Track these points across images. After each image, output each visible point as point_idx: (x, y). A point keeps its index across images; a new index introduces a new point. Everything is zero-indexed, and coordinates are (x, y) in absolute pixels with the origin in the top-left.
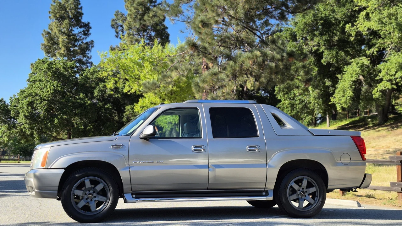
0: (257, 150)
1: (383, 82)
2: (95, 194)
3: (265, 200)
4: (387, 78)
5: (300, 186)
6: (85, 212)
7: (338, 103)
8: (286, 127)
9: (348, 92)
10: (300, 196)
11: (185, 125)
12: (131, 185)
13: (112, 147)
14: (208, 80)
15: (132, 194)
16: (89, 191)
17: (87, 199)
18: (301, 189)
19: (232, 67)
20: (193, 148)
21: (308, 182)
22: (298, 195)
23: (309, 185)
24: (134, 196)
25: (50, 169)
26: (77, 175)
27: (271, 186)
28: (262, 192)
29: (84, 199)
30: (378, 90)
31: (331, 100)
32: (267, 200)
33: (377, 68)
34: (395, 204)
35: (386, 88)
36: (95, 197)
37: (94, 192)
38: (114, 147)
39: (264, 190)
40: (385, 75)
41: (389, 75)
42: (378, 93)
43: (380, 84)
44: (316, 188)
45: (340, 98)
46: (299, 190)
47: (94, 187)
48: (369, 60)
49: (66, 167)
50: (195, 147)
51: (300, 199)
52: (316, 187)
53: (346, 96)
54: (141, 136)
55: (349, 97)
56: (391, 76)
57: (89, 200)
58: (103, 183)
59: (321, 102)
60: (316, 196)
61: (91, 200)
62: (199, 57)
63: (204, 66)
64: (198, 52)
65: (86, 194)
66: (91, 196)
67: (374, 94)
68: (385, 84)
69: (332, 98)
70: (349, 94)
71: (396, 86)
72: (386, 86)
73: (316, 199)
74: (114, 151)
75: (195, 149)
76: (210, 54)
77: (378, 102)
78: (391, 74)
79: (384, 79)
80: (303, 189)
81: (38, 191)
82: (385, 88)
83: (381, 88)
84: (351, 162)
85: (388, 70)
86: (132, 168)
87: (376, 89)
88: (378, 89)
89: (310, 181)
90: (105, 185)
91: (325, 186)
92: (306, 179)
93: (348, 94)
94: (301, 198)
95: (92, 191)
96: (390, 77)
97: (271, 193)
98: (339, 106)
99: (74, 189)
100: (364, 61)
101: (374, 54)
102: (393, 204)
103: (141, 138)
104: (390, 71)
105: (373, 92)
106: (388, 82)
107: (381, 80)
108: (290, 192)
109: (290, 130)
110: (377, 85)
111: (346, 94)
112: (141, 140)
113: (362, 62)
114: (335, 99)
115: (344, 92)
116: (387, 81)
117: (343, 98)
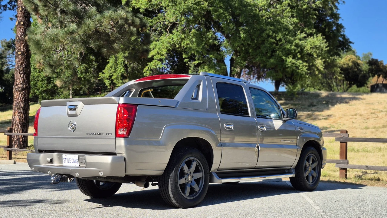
1: (154, 61)
4: (159, 57)
7: (107, 79)
9: (120, 68)
30: (149, 69)
31: (100, 76)
35: (158, 67)
40: (156, 55)
41: (160, 54)
43: (152, 62)
45: (111, 73)
53: (118, 72)
55: (121, 74)
56: (162, 55)
67: (145, 72)
69: (101, 73)
70: (121, 70)
72: (157, 65)
78: (162, 54)
82: (156, 66)
83: (152, 67)
85: (159, 49)
87: (147, 68)
88: (149, 68)
93: (119, 70)
96: (161, 57)
98: (109, 82)
104: (161, 51)
105: (145, 70)
107: (152, 59)
110: (148, 63)
111: (118, 70)
114: (104, 74)
115: (115, 69)
116: (158, 60)
117: (115, 74)
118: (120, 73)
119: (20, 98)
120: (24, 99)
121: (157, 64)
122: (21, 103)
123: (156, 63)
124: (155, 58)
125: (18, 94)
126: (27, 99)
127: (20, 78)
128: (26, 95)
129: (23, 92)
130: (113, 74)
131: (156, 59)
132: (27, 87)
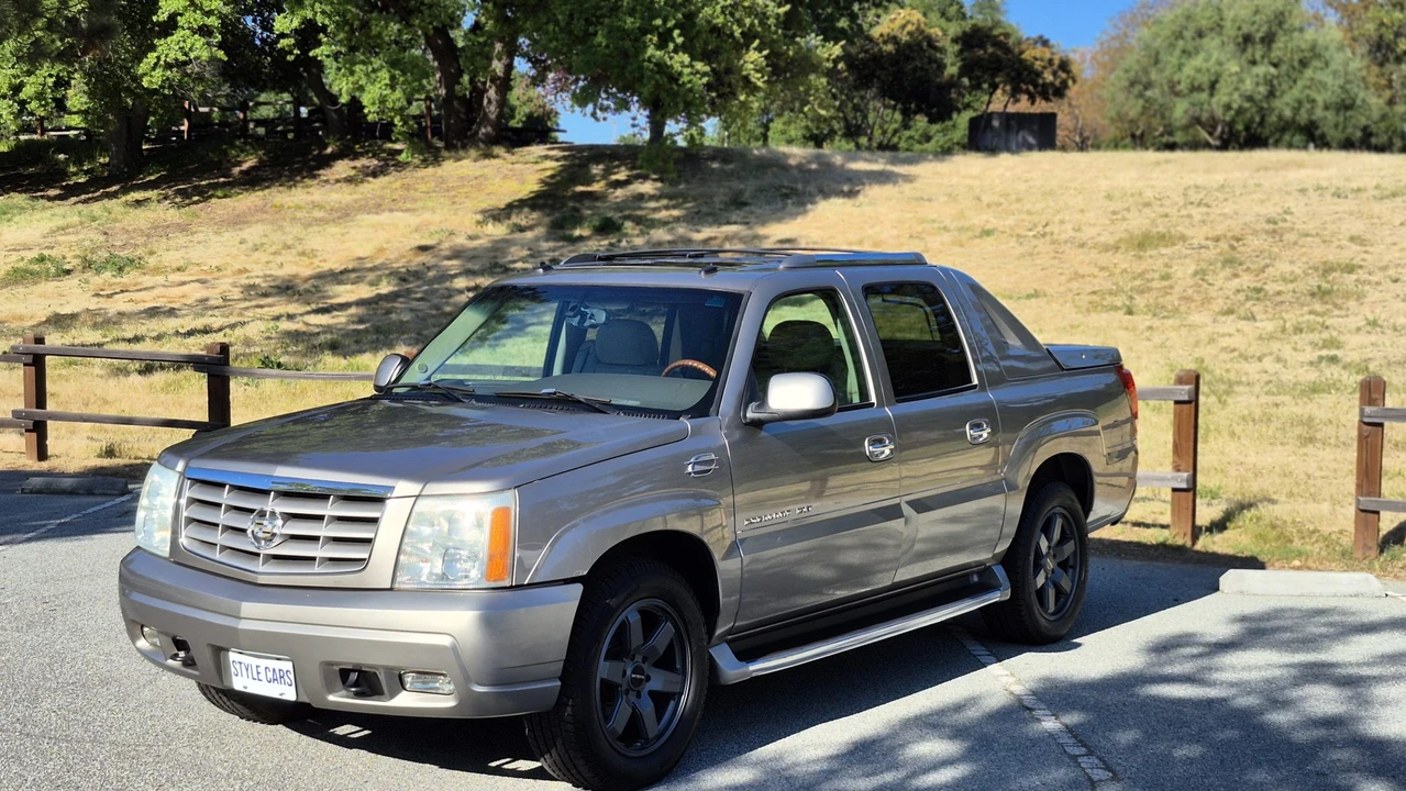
1: (178, 35)
4: (195, 20)
30: (162, 62)
35: (191, 56)
40: (186, 10)
41: (201, 9)
42: (159, 70)
43: (169, 39)
55: (54, 79)
56: (209, 14)
67: (145, 74)
68: (188, 41)
71: (226, 53)
72: (191, 49)
78: (207, 9)
82: (186, 54)
83: (172, 55)
87: (151, 57)
88: (158, 58)
96: (206, 18)
105: (143, 67)
106: (197, 36)
107: (170, 26)
110: (156, 41)
116: (194, 31)
117: (32, 79)
118: (51, 76)
121: (189, 46)
123: (184, 41)
124: (180, 24)
131: (186, 26)
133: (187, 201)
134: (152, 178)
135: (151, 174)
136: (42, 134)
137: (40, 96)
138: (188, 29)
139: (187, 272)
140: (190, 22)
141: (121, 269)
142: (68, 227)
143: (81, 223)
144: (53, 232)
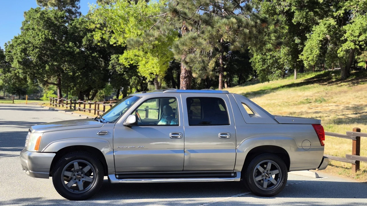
0: (228, 137)
1: (347, 43)
2: (82, 175)
3: (233, 180)
4: (351, 38)
5: (265, 168)
6: (74, 191)
7: (306, 60)
8: (254, 116)
9: (315, 50)
10: (264, 178)
11: (165, 107)
12: (115, 167)
13: (98, 133)
14: (187, 43)
15: (116, 175)
16: (78, 172)
17: (75, 179)
18: (266, 171)
19: (209, 33)
20: (170, 135)
21: (272, 165)
22: (263, 176)
23: (273, 168)
24: (117, 176)
25: (43, 152)
26: (67, 159)
27: (239, 168)
28: (231, 173)
29: (73, 179)
30: (343, 50)
31: (299, 57)
32: (235, 181)
33: (342, 29)
34: (349, 175)
35: (350, 48)
36: (83, 177)
37: (82, 173)
38: (100, 133)
39: (233, 171)
40: (349, 36)
41: (353, 36)
42: (342, 52)
43: (345, 44)
44: (279, 171)
45: (307, 55)
46: (264, 172)
47: (82, 169)
48: (335, 21)
49: (57, 151)
50: (173, 134)
51: (264, 180)
52: (279, 169)
53: (314, 54)
54: (125, 124)
55: (316, 55)
56: (356, 36)
57: (77, 180)
58: (90, 166)
59: (291, 58)
60: (279, 178)
61: (79, 180)
62: (180, 22)
63: (184, 27)
64: (179, 17)
65: (74, 175)
66: (79, 176)
67: (339, 53)
68: (350, 44)
69: (301, 55)
70: (316, 52)
71: (359, 47)
72: (350, 46)
73: (278, 180)
74: (100, 137)
75: (173, 135)
76: (190, 19)
77: (342, 60)
78: (355, 35)
79: (348, 39)
80: (267, 171)
81: (32, 172)
82: (349, 47)
83: (345, 48)
84: (311, 147)
85: (352, 31)
86: (116, 152)
87: (341, 48)
88: (342, 49)
89: (274, 164)
90: (91, 167)
91: (287, 169)
92: (271, 162)
93: (315, 52)
94: (266, 179)
95: (80, 173)
96: (354, 38)
97: (239, 175)
98: (307, 62)
99: (64, 171)
100: (331, 22)
101: (340, 16)
102: (348, 175)
103: (124, 126)
104: (354, 32)
105: (338, 52)
106: (352, 43)
107: (346, 40)
108: (256, 173)
109: (259, 118)
110: (342, 45)
111: (313, 52)
112: (125, 127)
113: (329, 23)
114: (302, 56)
115: (311, 51)
116: (351, 41)
117: (310, 56)
118: (315, 55)
119: (183, 84)
120: (186, 85)
121: (349, 45)
122: (184, 87)
123: (349, 44)
124: (348, 40)
125: (182, 81)
126: (188, 84)
127: (184, 69)
128: (187, 82)
129: (186, 79)
130: (309, 56)
131: (349, 40)
132: (188, 76)
133: (353, 85)
134: (350, 79)
135: (350, 78)
136: (333, 69)
137: (312, 60)
138: (350, 41)
139: (337, 103)
140: (350, 39)
141: (321, 102)
142: (320, 92)
143: (324, 91)
144: (316, 93)
